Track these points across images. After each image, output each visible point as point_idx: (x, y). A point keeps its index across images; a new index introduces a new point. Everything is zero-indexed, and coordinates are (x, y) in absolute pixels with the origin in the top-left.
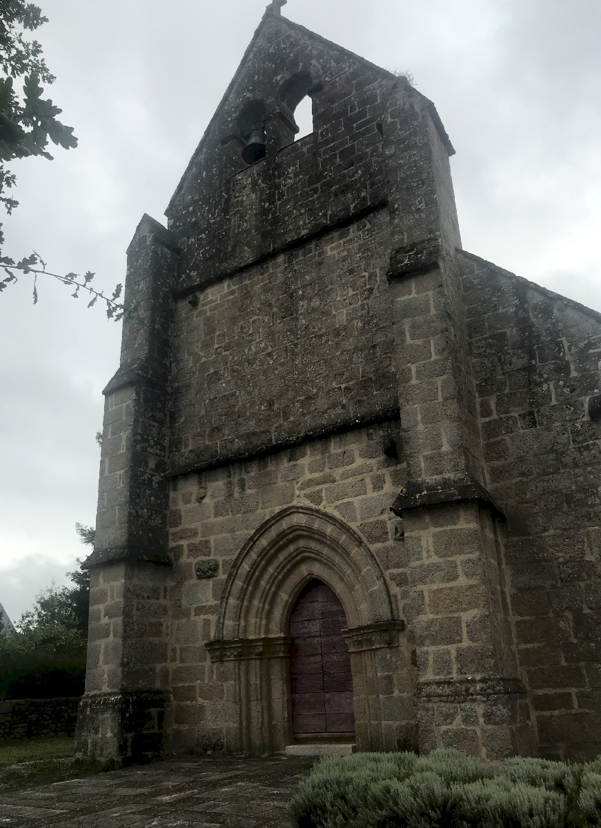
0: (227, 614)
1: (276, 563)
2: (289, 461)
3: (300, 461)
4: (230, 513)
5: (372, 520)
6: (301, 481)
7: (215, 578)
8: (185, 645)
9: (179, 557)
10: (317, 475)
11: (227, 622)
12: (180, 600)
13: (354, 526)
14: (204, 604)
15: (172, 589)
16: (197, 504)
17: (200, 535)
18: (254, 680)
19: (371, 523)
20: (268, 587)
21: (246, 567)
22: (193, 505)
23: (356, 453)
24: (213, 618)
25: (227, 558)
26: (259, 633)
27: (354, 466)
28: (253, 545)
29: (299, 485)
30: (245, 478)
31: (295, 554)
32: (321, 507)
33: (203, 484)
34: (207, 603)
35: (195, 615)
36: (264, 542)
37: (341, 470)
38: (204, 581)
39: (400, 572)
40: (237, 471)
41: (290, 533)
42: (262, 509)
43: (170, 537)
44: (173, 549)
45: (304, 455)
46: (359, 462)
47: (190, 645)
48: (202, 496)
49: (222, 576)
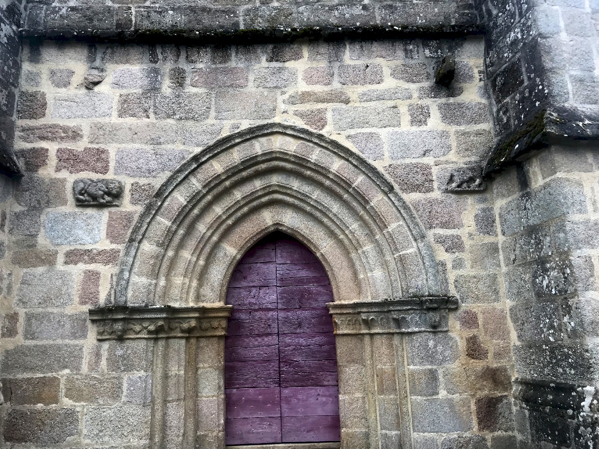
0: (137, 265)
1: (227, 202)
2: (270, 60)
3: (290, 64)
4: (152, 115)
5: (407, 161)
6: (291, 91)
7: (113, 209)
8: (40, 310)
9: (38, 167)
10: (319, 89)
11: (135, 279)
12: (34, 236)
13: (379, 165)
14: (89, 247)
15: (17, 216)
16: (84, 91)
17: (85, 139)
18: (177, 370)
19: (407, 166)
20: (209, 234)
21: (180, 198)
22: (74, 91)
23: (387, 71)
24: (107, 271)
25: (143, 181)
26: (187, 300)
27: (381, 87)
28: (195, 169)
29: (286, 96)
30: (185, 68)
31: (260, 193)
32: (323, 132)
33: (98, 63)
34: (94, 246)
35: (66, 263)
36: (217, 167)
37: (361, 89)
38: (90, 211)
39: (451, 233)
40: (170, 57)
41: (263, 162)
42: (216, 118)
43: (17, 133)
44: (22, 153)
45: (297, 56)
46: (390, 83)
47: (50, 310)
48: (96, 80)
49: (128, 206)
